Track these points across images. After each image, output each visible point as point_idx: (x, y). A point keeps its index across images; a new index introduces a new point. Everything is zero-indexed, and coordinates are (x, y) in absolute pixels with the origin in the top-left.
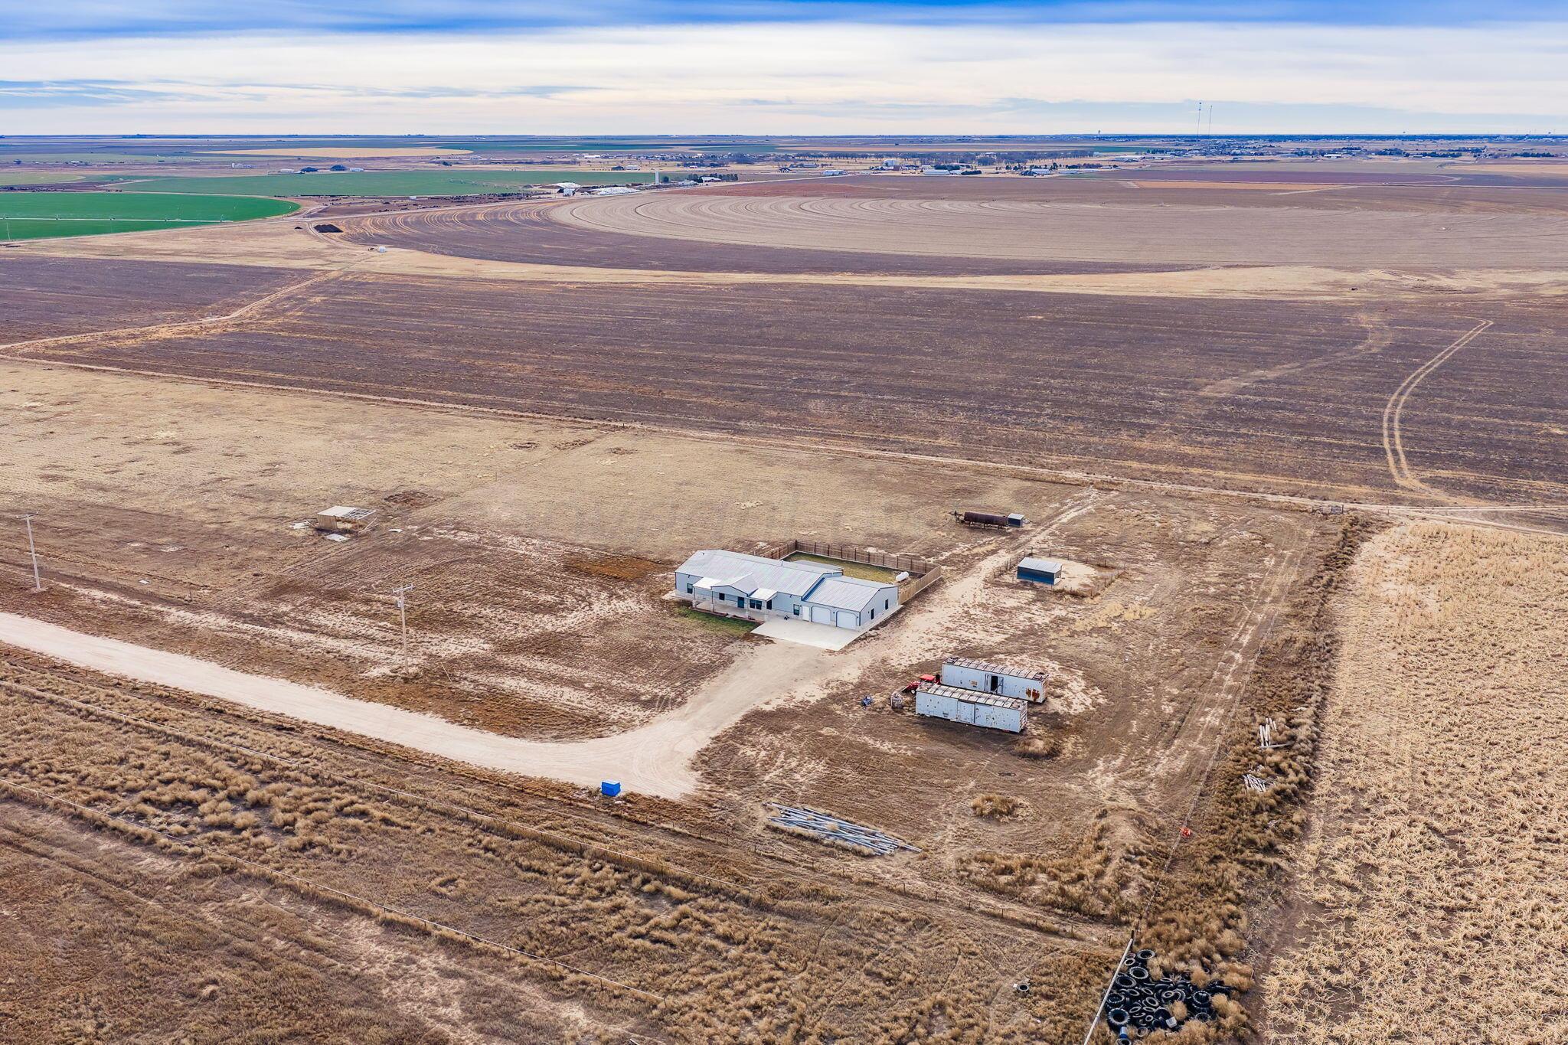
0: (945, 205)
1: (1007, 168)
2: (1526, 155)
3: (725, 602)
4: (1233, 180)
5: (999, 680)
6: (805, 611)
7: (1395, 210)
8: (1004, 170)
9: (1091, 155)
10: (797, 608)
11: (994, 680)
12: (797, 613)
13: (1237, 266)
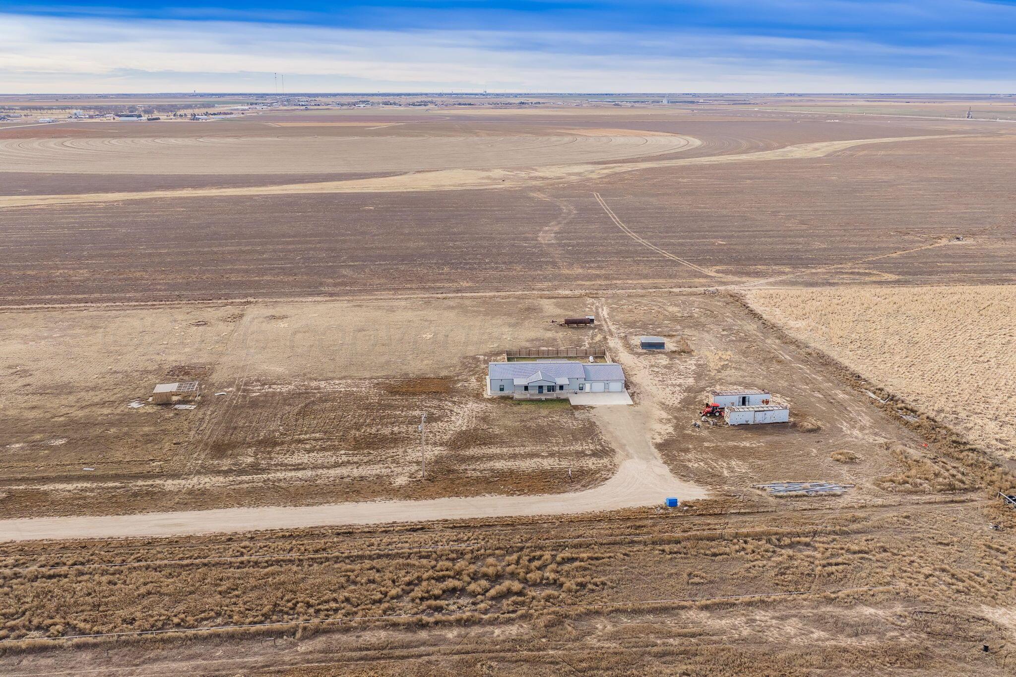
0: (172, 141)
1: (174, 115)
2: (460, 104)
3: (531, 391)
4: (332, 121)
5: (747, 399)
6: (587, 387)
7: (453, 136)
8: (172, 117)
9: (213, 106)
10: (581, 386)
11: (744, 398)
12: (581, 389)
13: (423, 171)
